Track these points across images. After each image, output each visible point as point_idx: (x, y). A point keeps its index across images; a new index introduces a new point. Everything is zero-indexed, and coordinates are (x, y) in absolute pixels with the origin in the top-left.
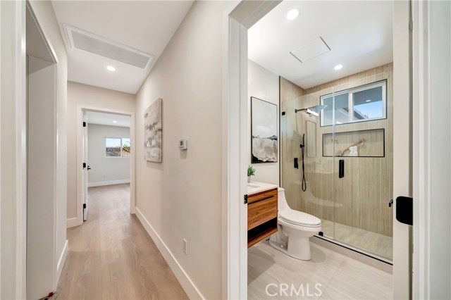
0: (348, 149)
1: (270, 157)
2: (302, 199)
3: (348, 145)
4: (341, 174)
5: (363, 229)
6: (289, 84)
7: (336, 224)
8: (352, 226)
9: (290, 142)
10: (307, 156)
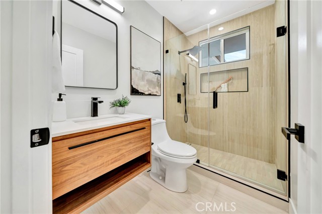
0: (220, 86)
1: (154, 91)
2: (184, 131)
3: (220, 82)
4: (215, 105)
5: (231, 153)
6: (173, 28)
7: (211, 149)
8: (223, 151)
9: (173, 79)
10: (189, 93)
